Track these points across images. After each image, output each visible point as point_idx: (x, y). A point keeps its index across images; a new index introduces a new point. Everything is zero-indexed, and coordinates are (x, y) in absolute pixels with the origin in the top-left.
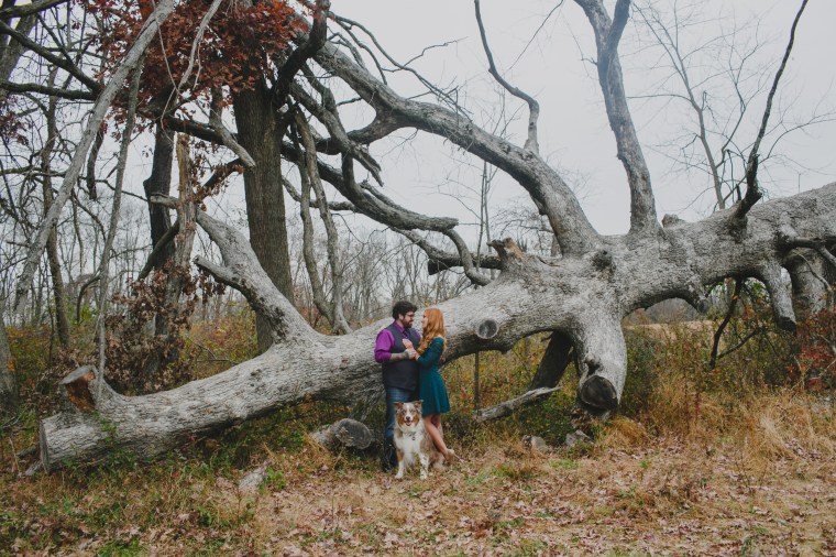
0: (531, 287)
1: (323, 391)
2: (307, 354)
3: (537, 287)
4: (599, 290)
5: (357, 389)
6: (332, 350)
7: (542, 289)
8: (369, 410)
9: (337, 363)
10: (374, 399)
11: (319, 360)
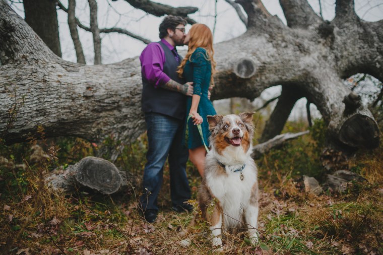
0: (275, 42)
1: (61, 122)
2: (41, 76)
3: (280, 42)
4: (324, 54)
5: (106, 124)
6: (74, 74)
7: (283, 44)
8: (121, 148)
9: (81, 90)
10: (127, 137)
11: (55, 84)
